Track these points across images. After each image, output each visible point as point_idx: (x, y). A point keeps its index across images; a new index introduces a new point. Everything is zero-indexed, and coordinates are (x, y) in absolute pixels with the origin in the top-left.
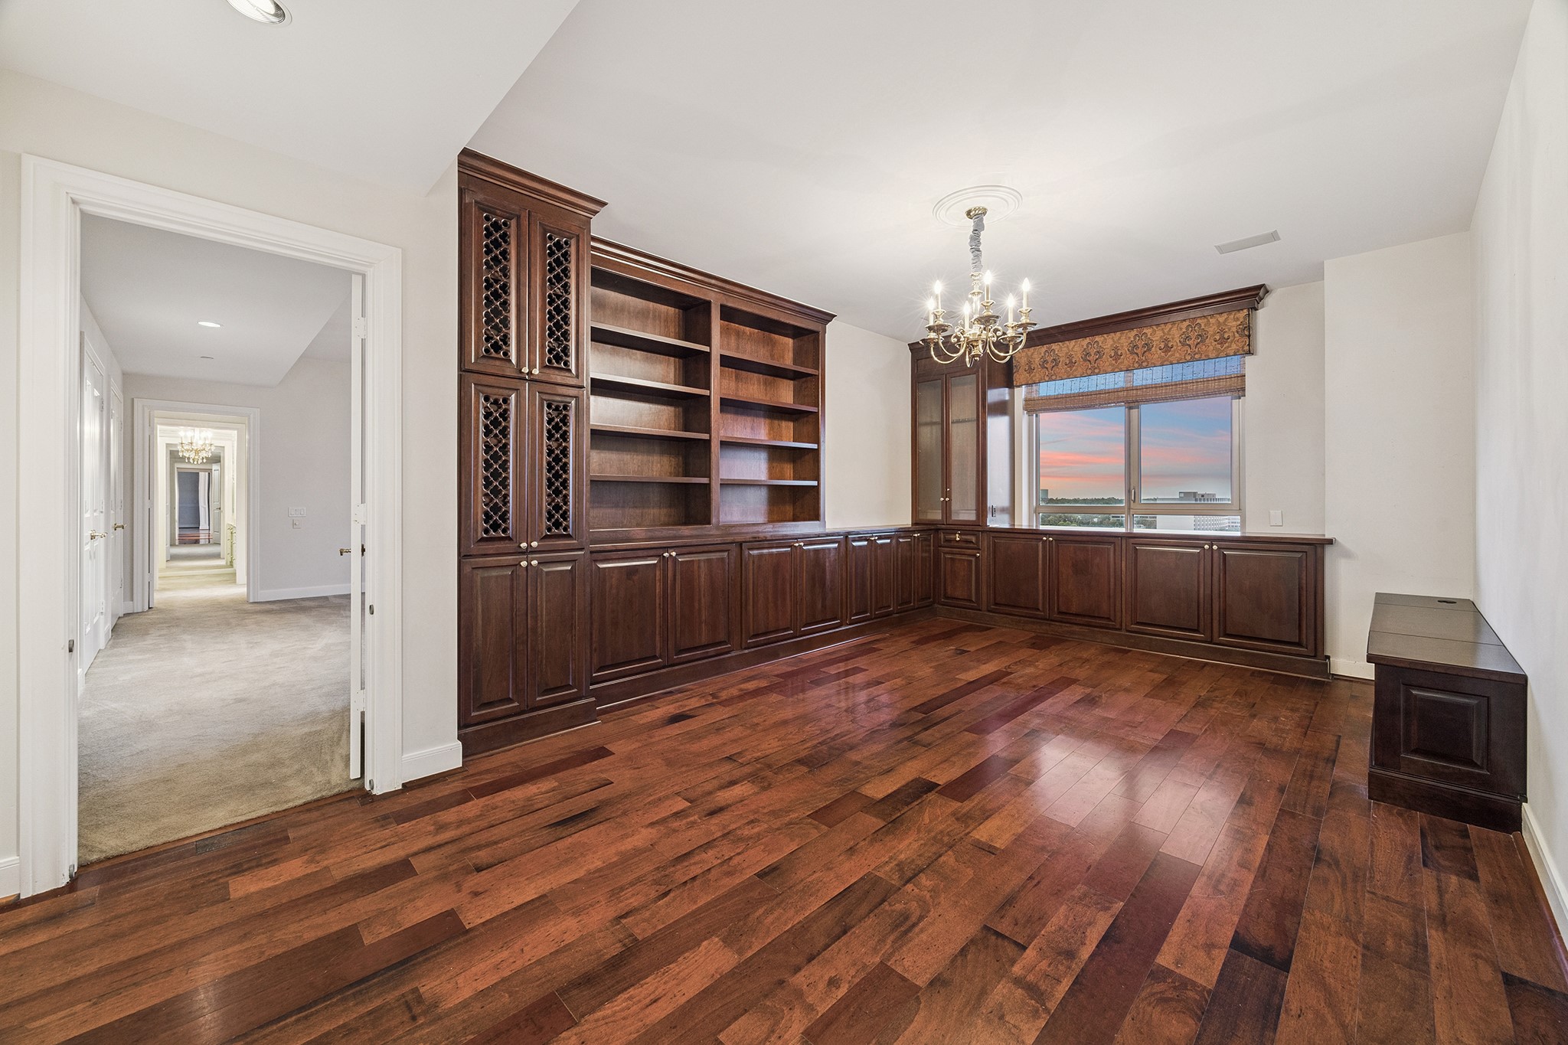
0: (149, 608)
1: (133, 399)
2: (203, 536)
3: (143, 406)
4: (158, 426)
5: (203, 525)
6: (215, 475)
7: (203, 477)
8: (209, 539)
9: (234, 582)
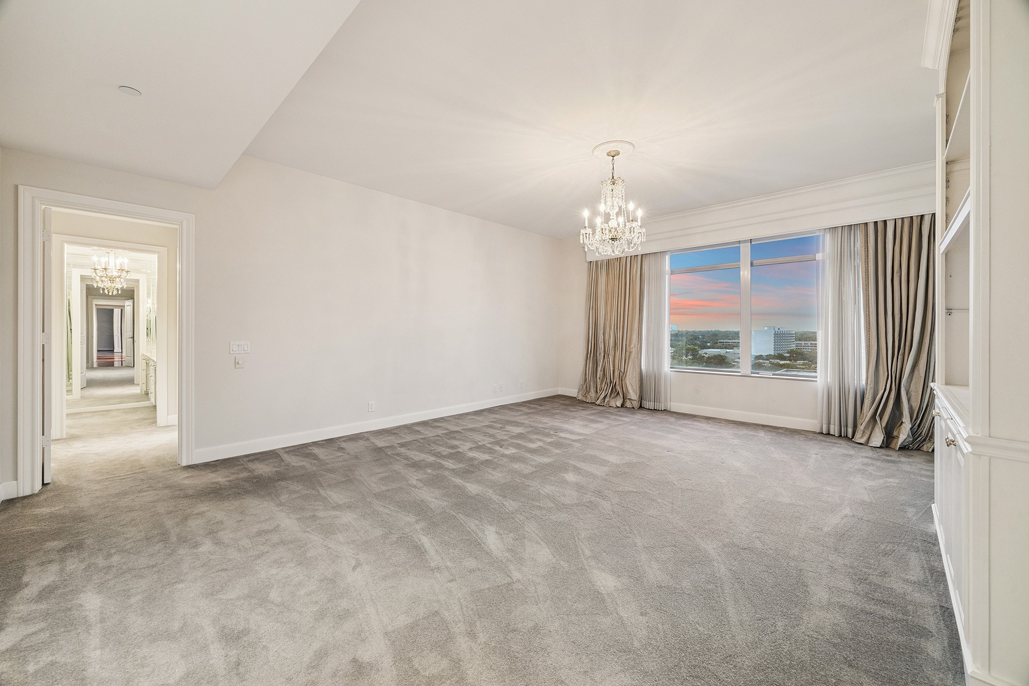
0: (43, 484)
1: (16, 187)
2: (117, 359)
3: (33, 198)
4: (68, 249)
5: (117, 349)
6: (128, 310)
7: (117, 312)
8: (122, 361)
9: (154, 421)
